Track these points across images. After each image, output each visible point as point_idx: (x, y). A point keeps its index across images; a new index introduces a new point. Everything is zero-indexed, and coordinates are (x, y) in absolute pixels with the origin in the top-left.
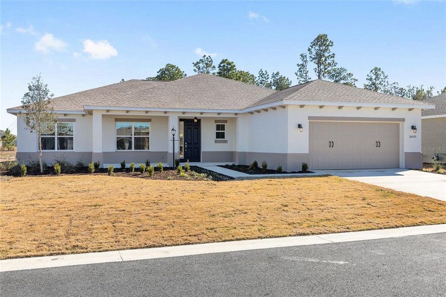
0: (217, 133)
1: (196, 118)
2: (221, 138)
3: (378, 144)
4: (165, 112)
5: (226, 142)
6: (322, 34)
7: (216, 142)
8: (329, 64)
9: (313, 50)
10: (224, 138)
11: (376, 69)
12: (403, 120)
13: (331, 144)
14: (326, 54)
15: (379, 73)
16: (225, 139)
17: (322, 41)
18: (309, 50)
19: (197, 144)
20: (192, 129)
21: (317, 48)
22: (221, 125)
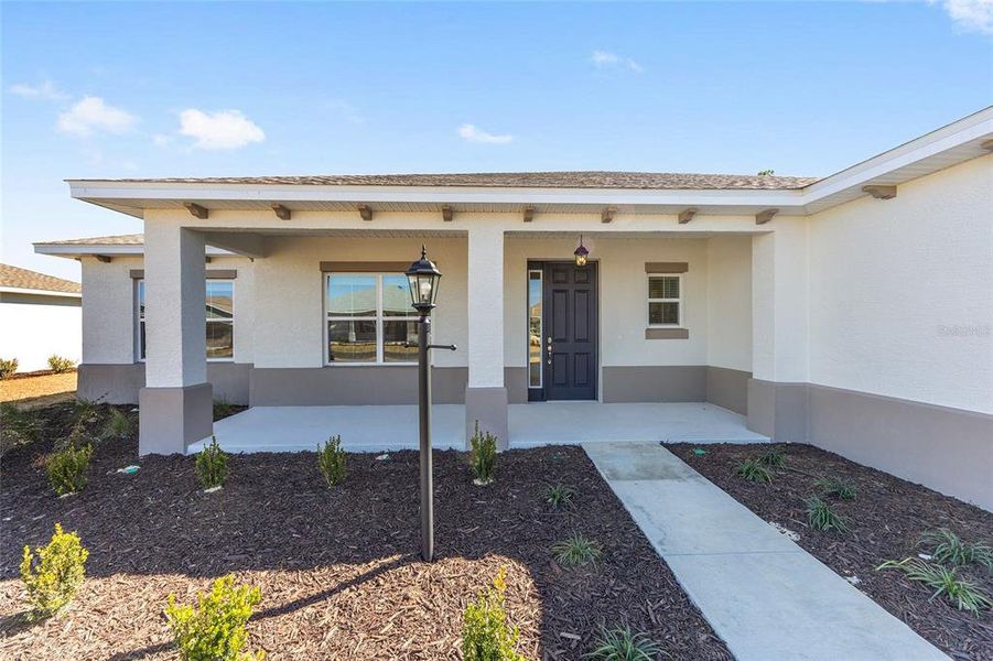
0: (650, 303)
2: (666, 322)
5: (684, 334)
7: (650, 334)
10: (675, 320)
16: (681, 326)
19: (587, 340)
20: (571, 292)
22: (667, 279)
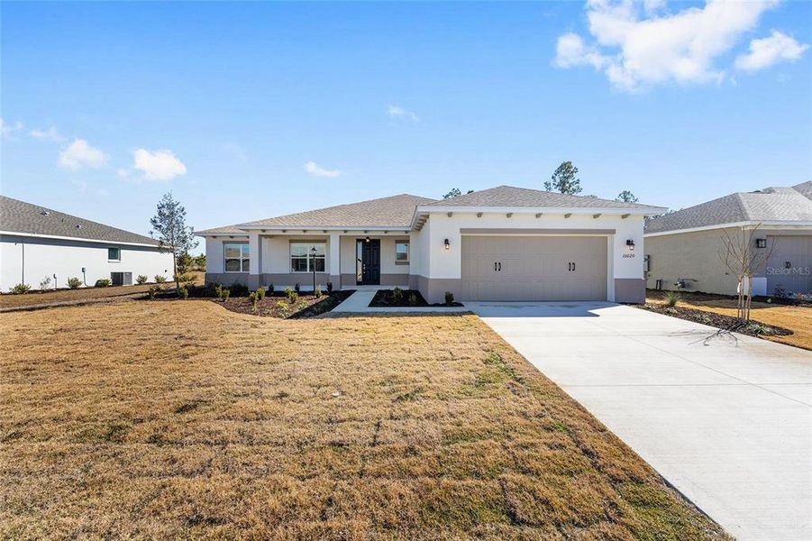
1: (368, 238)
2: (403, 260)
3: (572, 267)
4: (325, 231)
5: (408, 264)
6: (566, 161)
7: (396, 263)
8: (574, 190)
9: (557, 178)
11: (625, 193)
12: (613, 232)
13: (498, 267)
14: (571, 181)
15: (628, 196)
16: (408, 261)
17: (566, 169)
18: (553, 178)
19: (377, 265)
20: (372, 250)
21: (561, 175)
